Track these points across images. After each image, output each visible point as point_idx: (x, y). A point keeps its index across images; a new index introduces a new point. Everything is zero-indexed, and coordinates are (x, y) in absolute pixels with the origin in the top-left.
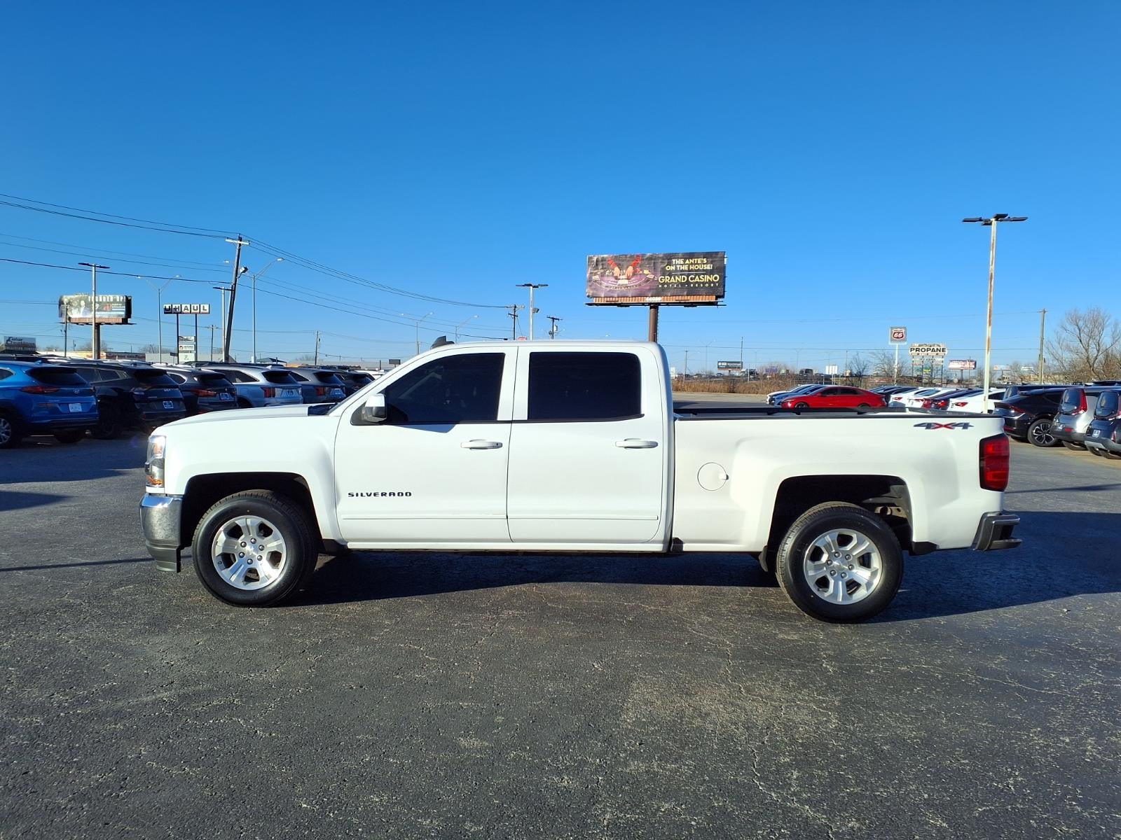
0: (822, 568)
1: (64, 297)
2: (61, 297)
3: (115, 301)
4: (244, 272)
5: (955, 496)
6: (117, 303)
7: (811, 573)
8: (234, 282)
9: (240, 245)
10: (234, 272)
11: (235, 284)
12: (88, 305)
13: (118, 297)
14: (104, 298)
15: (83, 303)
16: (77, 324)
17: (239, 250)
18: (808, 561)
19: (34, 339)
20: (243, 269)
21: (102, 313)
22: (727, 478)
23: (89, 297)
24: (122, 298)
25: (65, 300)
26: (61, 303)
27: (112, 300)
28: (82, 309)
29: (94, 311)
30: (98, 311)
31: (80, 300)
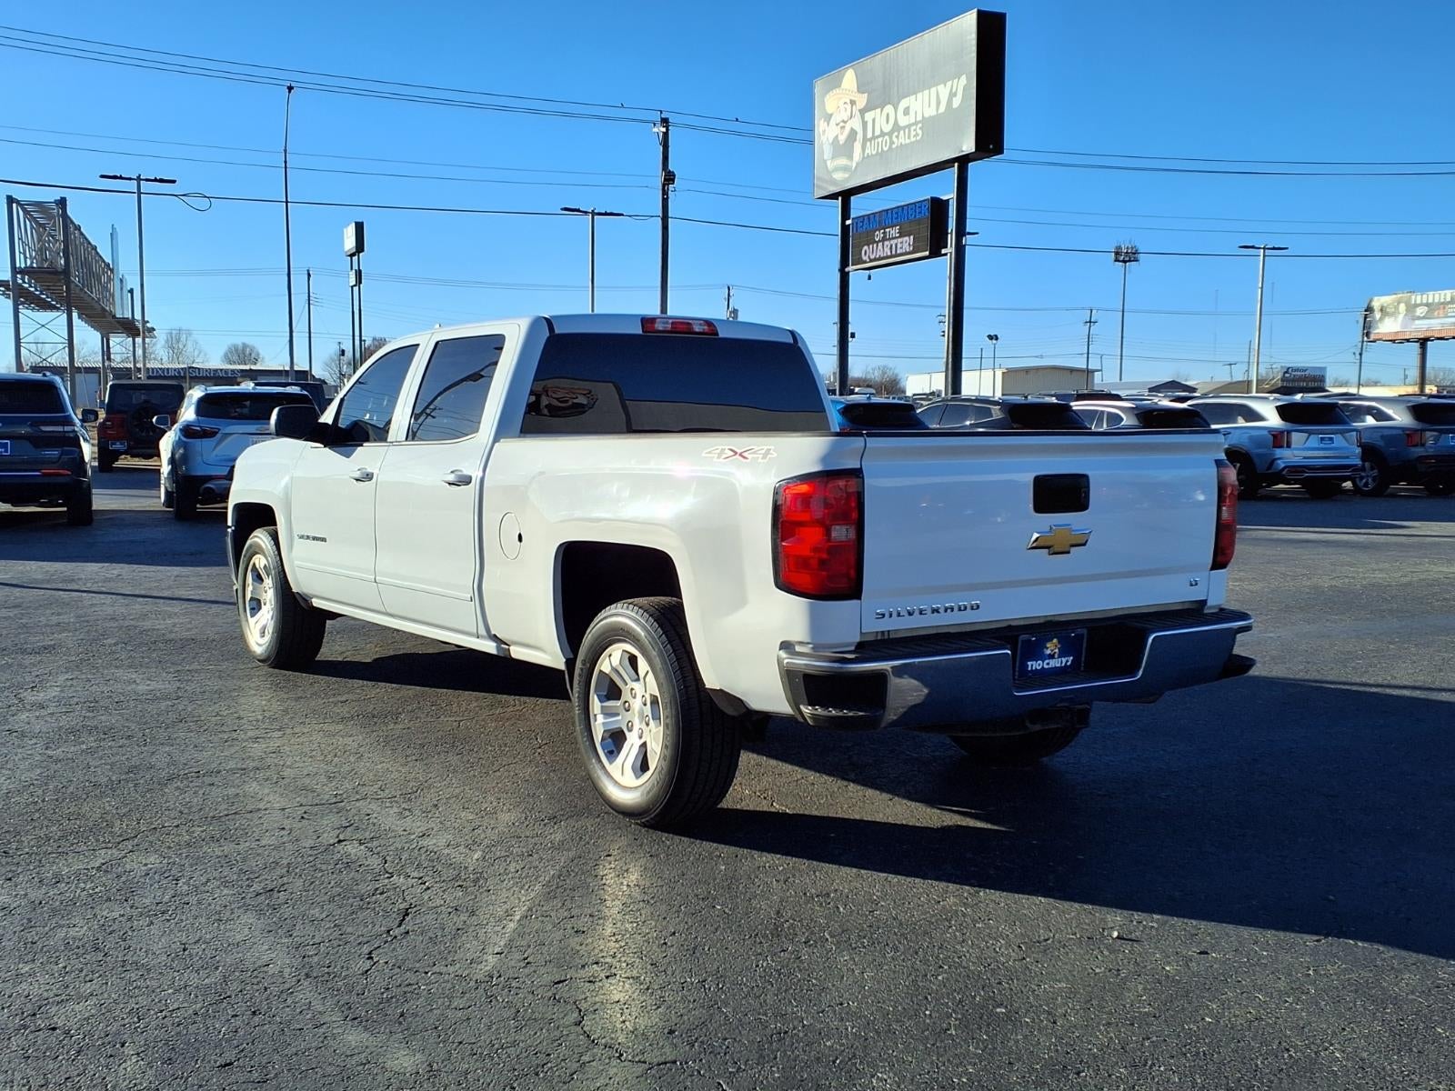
0: (618, 715)
1: (1376, 298)
2: (1371, 301)
3: (1453, 300)
7: (600, 718)
12: (1411, 308)
14: (1437, 296)
15: (1402, 307)
16: (1393, 341)
18: (595, 697)
19: (1324, 369)
21: (1432, 321)
22: (520, 538)
23: (1413, 297)
25: (1376, 304)
26: (1369, 309)
27: (1448, 299)
28: (1401, 317)
29: (1419, 318)
30: (1424, 318)
31: (1399, 303)
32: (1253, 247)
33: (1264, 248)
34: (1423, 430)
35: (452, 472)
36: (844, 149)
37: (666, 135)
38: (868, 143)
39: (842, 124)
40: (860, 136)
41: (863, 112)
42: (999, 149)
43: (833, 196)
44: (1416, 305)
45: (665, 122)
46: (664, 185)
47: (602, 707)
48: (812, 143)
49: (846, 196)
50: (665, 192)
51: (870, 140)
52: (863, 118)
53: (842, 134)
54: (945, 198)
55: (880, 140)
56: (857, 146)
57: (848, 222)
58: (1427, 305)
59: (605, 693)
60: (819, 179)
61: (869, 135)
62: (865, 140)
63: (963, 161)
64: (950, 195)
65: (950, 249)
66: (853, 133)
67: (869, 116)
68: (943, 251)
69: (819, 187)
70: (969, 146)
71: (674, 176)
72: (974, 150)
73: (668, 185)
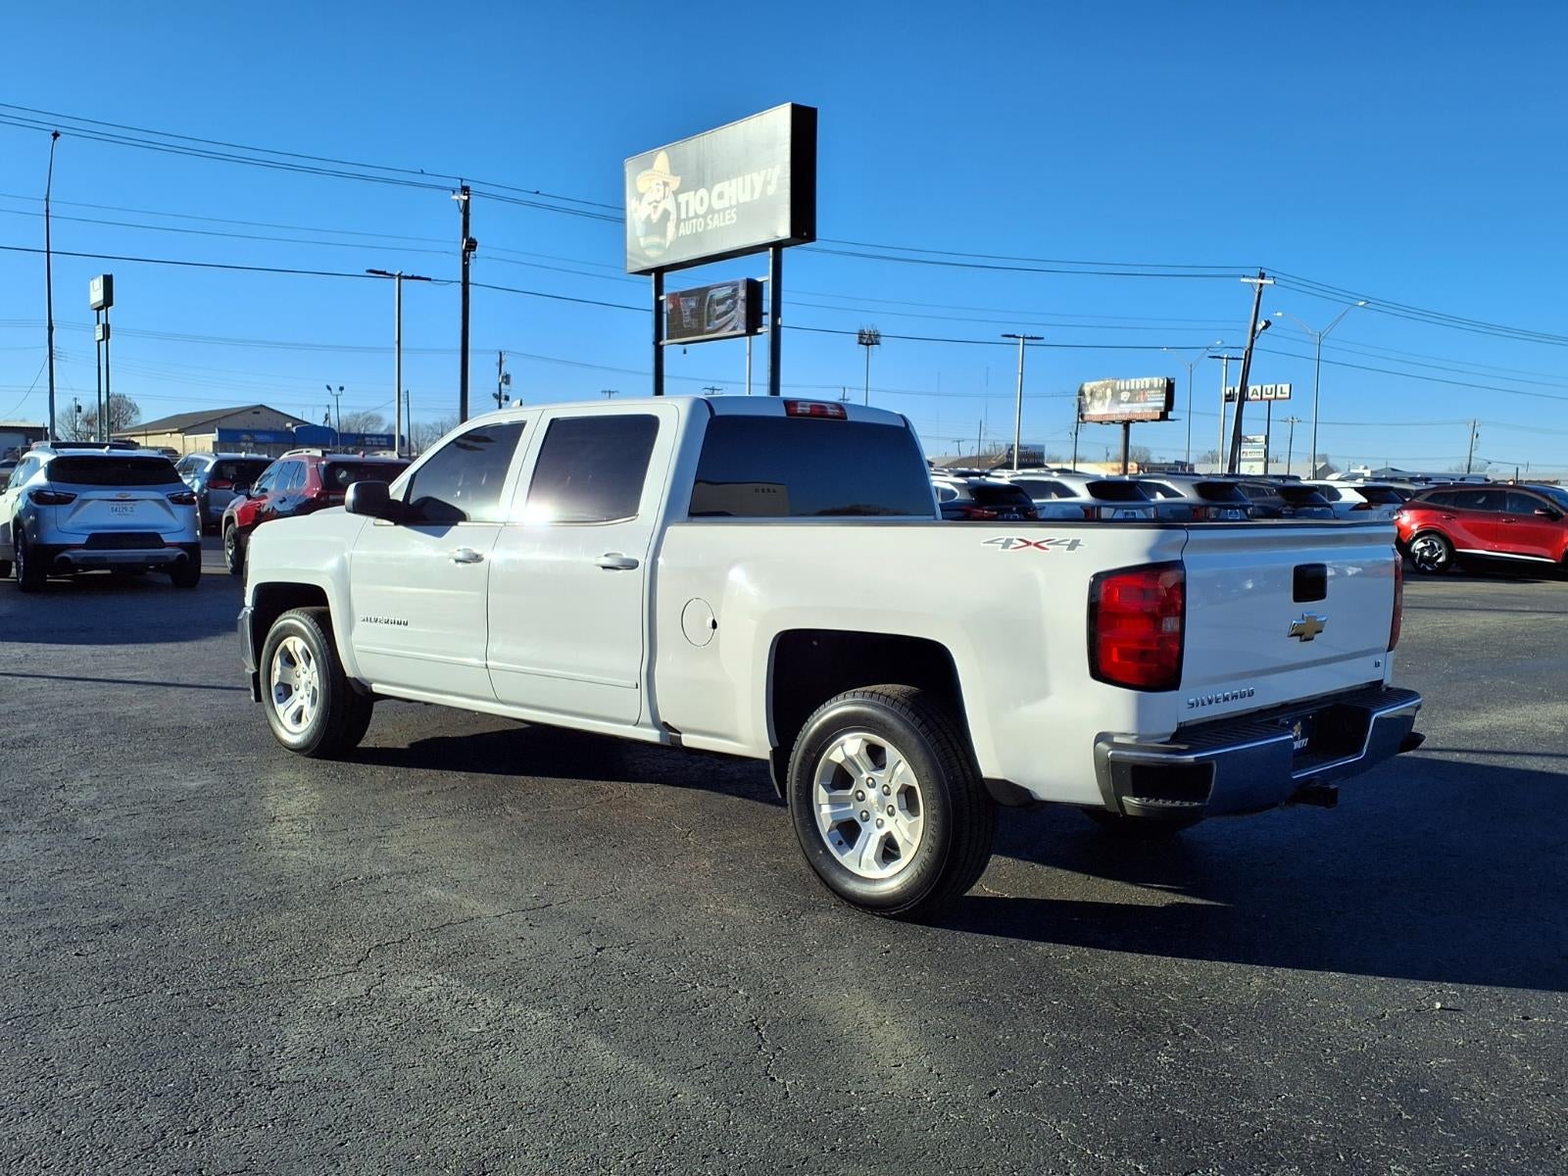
0: (849, 804)
1: (1086, 384)
2: (1082, 385)
3: (1152, 387)
4: (1265, 328)
5: (1043, 692)
6: (1156, 389)
7: (826, 809)
8: (1248, 346)
9: (1261, 285)
10: (1250, 331)
11: (1251, 348)
12: (1116, 394)
13: (1155, 380)
14: (1138, 383)
15: (1109, 392)
16: (1101, 423)
17: (1260, 294)
18: (821, 786)
20: (1264, 324)
21: (1135, 405)
22: (714, 625)
23: (1118, 383)
24: (1161, 382)
25: (1087, 389)
26: (1082, 393)
27: (1147, 386)
28: (1108, 401)
29: (1123, 402)
30: (1128, 402)
31: (1106, 388)
32: (1014, 336)
33: (1024, 338)
34: (1207, 506)
35: (606, 556)
36: (657, 227)
37: (466, 203)
38: (682, 224)
39: (655, 204)
40: (673, 217)
41: (676, 193)
42: (812, 237)
43: (646, 272)
44: (1121, 391)
45: (465, 190)
46: (464, 252)
47: (830, 797)
48: (623, 221)
49: (659, 272)
50: (465, 259)
51: (684, 220)
52: (676, 200)
53: (655, 213)
54: (760, 280)
55: (694, 221)
56: (671, 226)
57: (661, 298)
58: (1130, 391)
59: (829, 783)
60: (632, 254)
61: (683, 216)
62: (679, 220)
63: (778, 246)
64: (766, 279)
65: (765, 330)
66: (666, 214)
67: (682, 198)
68: (759, 330)
69: (632, 262)
70: (784, 231)
71: (476, 243)
72: (789, 237)
73: (469, 251)
